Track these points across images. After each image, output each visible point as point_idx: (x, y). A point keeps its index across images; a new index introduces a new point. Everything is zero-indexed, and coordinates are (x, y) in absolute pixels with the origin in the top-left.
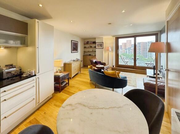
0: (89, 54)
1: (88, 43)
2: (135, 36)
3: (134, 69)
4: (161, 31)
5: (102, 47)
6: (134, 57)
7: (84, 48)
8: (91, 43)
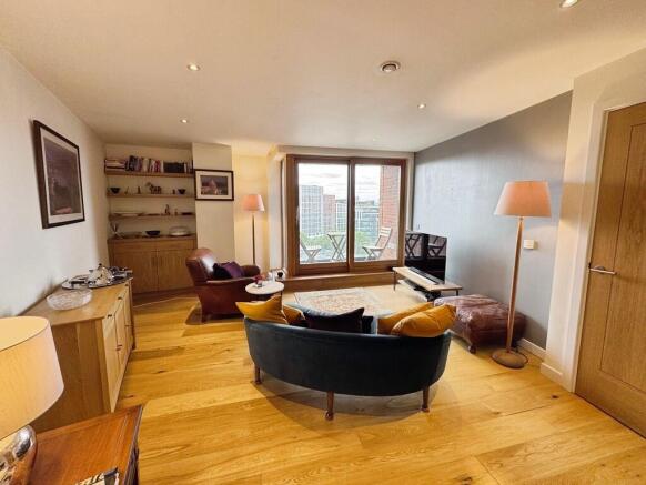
0: (144, 228)
1: (132, 165)
2: (352, 161)
3: (347, 271)
4: (415, 153)
5: (226, 193)
6: (345, 233)
7: (108, 195)
8: (157, 170)
